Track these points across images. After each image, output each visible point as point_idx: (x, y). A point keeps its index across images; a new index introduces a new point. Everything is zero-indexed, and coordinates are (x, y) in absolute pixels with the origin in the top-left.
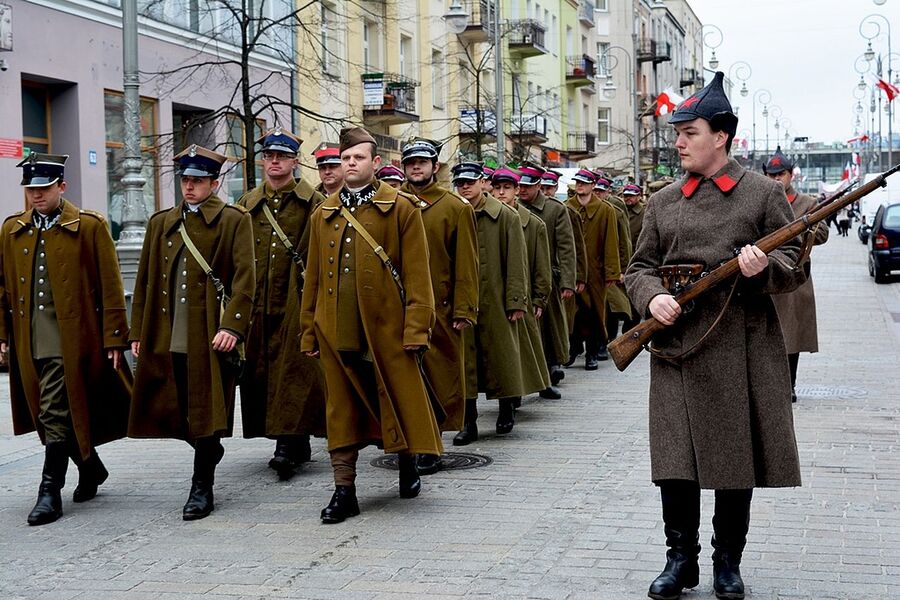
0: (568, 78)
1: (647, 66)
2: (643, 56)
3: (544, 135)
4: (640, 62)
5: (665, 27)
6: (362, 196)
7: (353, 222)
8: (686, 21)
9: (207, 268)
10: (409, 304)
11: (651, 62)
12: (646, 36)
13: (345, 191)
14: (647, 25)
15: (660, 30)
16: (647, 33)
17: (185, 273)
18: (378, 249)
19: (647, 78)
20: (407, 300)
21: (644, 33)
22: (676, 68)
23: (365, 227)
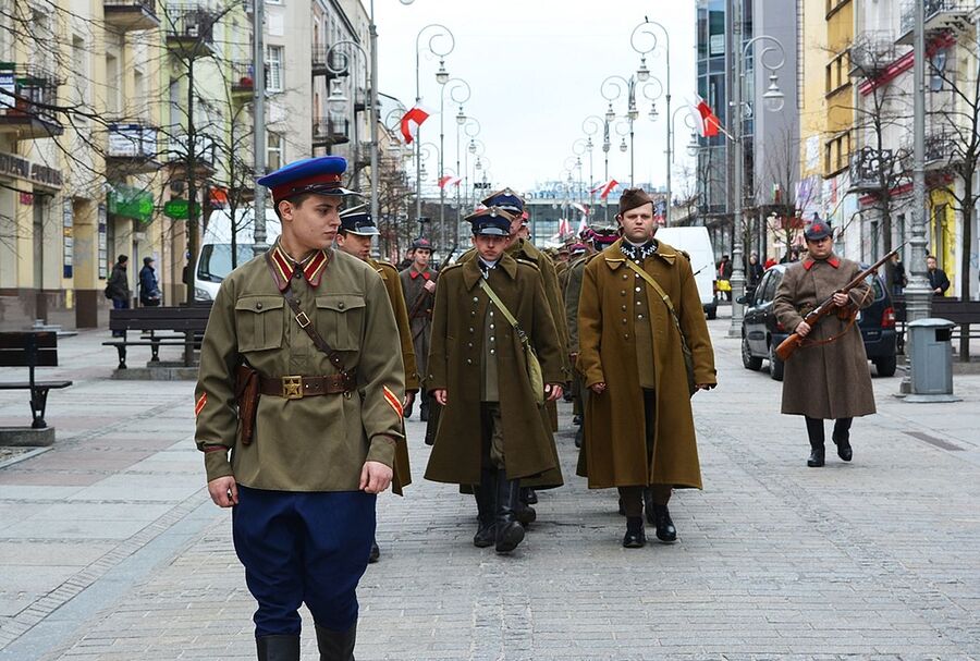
0: (234, 89)
1: (321, 80)
2: (318, 68)
3: (212, 165)
4: (315, 73)
5: (339, 32)
6: (646, 250)
7: (640, 272)
8: (360, 26)
9: (513, 322)
10: (696, 347)
11: (324, 77)
12: (320, 42)
13: (625, 244)
14: (319, 28)
15: (333, 35)
16: (319, 37)
17: (492, 326)
18: (666, 297)
19: (320, 97)
20: (694, 345)
21: (316, 38)
22: (350, 87)
23: (654, 277)
